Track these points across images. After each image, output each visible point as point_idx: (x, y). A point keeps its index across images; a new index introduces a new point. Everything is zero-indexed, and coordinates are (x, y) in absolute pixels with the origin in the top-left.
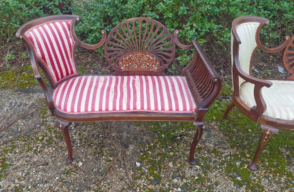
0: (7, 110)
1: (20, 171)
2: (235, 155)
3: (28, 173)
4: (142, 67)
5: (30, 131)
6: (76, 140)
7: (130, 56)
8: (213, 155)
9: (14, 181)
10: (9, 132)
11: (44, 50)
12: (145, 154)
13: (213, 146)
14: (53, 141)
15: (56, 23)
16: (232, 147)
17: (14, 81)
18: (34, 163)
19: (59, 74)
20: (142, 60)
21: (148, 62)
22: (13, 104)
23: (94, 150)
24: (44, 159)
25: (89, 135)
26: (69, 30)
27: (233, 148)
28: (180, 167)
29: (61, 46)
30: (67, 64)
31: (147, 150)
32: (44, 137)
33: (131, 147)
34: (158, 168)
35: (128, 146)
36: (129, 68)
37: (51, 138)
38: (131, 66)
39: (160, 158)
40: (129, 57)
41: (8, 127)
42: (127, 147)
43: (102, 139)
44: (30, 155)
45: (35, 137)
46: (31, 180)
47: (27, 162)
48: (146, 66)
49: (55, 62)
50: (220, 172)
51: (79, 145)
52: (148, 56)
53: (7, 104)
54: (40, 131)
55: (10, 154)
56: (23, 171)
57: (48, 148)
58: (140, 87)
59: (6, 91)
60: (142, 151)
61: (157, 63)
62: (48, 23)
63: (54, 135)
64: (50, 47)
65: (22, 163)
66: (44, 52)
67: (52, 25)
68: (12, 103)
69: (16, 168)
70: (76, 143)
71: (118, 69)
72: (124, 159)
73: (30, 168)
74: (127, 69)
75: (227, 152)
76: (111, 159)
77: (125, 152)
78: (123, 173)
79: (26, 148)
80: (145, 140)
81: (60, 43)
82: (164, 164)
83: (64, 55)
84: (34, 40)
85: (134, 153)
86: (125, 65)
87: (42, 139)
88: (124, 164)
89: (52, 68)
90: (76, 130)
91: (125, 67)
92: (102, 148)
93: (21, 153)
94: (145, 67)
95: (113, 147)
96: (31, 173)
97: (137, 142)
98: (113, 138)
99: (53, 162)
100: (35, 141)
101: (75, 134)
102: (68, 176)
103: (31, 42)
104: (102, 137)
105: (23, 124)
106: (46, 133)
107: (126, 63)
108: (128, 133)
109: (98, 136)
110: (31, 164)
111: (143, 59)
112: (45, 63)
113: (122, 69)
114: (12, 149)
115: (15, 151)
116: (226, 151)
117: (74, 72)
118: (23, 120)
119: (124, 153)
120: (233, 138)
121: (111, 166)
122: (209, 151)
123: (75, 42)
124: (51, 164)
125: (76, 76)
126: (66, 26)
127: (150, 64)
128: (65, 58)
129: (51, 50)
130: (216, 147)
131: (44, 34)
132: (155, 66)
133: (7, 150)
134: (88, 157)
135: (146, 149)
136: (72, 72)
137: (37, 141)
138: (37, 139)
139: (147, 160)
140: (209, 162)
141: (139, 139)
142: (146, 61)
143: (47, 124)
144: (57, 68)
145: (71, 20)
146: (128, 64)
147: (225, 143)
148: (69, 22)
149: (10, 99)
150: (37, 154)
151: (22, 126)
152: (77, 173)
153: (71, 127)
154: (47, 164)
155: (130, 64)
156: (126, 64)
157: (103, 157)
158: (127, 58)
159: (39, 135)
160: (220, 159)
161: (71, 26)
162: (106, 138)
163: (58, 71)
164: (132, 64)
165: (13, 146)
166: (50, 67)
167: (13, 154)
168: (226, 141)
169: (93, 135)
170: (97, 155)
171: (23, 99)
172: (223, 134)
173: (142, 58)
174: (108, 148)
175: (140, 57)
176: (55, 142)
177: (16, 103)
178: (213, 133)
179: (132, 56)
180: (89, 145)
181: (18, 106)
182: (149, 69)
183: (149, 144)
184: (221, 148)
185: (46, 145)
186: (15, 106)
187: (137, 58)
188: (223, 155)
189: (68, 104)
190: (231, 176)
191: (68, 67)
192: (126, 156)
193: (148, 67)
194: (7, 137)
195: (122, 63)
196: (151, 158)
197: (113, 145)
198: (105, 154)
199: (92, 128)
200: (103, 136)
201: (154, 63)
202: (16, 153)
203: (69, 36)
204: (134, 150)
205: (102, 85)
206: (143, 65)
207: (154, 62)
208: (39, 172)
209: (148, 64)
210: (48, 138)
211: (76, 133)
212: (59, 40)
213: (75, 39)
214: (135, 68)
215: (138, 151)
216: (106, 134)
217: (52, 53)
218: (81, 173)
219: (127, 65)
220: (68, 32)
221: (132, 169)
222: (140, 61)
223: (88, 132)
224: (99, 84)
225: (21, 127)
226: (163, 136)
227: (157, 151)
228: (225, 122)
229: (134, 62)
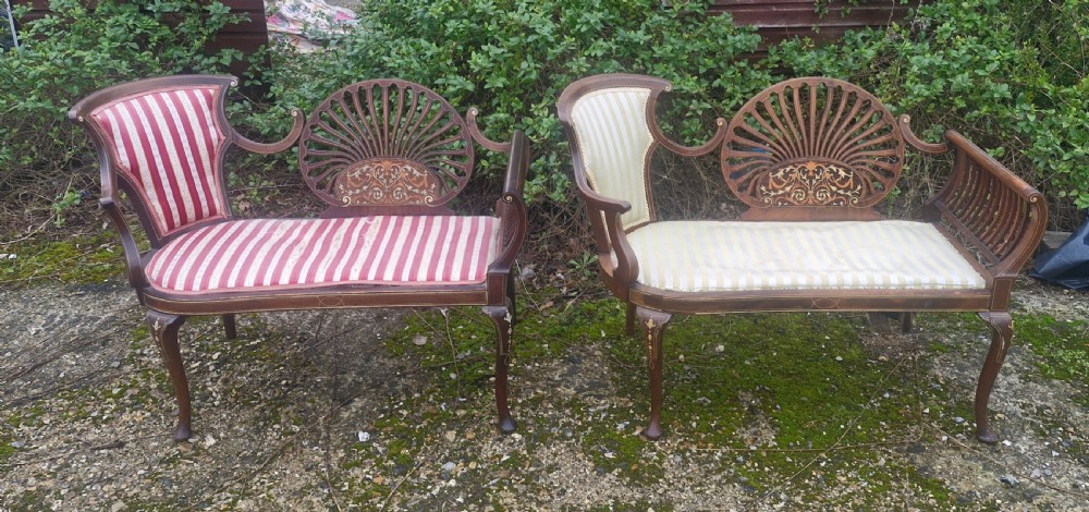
0: (38, 332)
1: (45, 462)
3: (66, 465)
4: (394, 194)
5: (90, 376)
6: (214, 394)
7: (365, 168)
8: (567, 410)
9: (26, 481)
10: (32, 379)
11: (137, 152)
12: (390, 416)
13: (574, 392)
14: (149, 396)
15: (176, 92)
16: (620, 394)
17: (73, 264)
18: (87, 444)
19: (175, 213)
20: (394, 180)
21: (409, 184)
22: (58, 319)
23: (257, 413)
24: (117, 434)
25: (250, 382)
26: (210, 107)
27: (624, 396)
28: (472, 439)
29: (186, 145)
30: (199, 188)
31: (400, 408)
32: (126, 388)
33: (358, 403)
34: (415, 443)
35: (351, 401)
36: (362, 200)
37: (145, 392)
38: (366, 192)
39: (429, 422)
40: (361, 171)
41: (33, 369)
42: (346, 402)
45: (101, 390)
46: (70, 479)
47: (68, 442)
48: (405, 194)
49: (166, 183)
50: (568, 445)
51: (217, 403)
52: (409, 168)
53: (41, 320)
54: (118, 376)
55: (26, 428)
56: (54, 460)
57: (131, 412)
58: (374, 238)
59: (43, 290)
60: (384, 411)
61: (433, 186)
63: (153, 386)
64: (154, 145)
65: (55, 444)
66: (138, 157)
68: (53, 316)
70: (210, 399)
72: (329, 428)
73: (74, 454)
74: (356, 200)
75: (604, 404)
76: (297, 429)
77: (338, 412)
78: (320, 456)
79: (71, 414)
80: (401, 387)
81: (183, 137)
82: (432, 435)
83: (193, 166)
84: (115, 127)
85: (363, 414)
86: (351, 192)
87: (121, 394)
88: (327, 438)
89: (156, 197)
90: (218, 373)
91: (353, 196)
92: (278, 407)
93: (55, 424)
94: (404, 196)
95: (309, 405)
96: (74, 465)
97: (377, 392)
98: (316, 386)
99: (139, 440)
100: (99, 399)
101: (214, 381)
102: (172, 466)
104: (287, 384)
105: (74, 363)
107: (355, 185)
108: (360, 374)
110: (78, 445)
111: (397, 176)
112: (137, 184)
113: (345, 200)
114: (34, 417)
115: (40, 420)
116: (602, 401)
117: (218, 212)
118: (78, 352)
119: (334, 415)
121: (291, 443)
122: (558, 405)
123: (223, 138)
124: (132, 445)
125: (223, 220)
126: (202, 100)
127: (414, 188)
128: (195, 174)
130: (581, 396)
132: (429, 193)
133: (20, 419)
134: (236, 427)
135: (396, 406)
136: (213, 211)
137: (106, 398)
138: (108, 394)
139: (389, 429)
140: (551, 426)
141: (386, 385)
142: (405, 181)
143: (141, 361)
144: (170, 198)
145: (216, 87)
146: (361, 188)
147: (606, 386)
148: (211, 92)
149: (51, 307)
150: (98, 426)
151: (72, 366)
152: (196, 461)
153: (208, 367)
154: (121, 446)
155: (365, 188)
156: (354, 189)
157: (277, 426)
158: (357, 174)
159: (113, 384)
160: (580, 418)
162: (296, 386)
163: (173, 205)
164: (369, 188)
165: (37, 409)
166: (151, 192)
167: (35, 427)
168: (610, 382)
169: (264, 382)
170: (261, 423)
171: (89, 306)
172: (611, 366)
173: (394, 173)
174: (294, 407)
176: (154, 399)
177: (66, 316)
178: (585, 365)
179: (368, 169)
180: (246, 403)
181: (70, 322)
182: (414, 200)
183: (409, 395)
184: (590, 395)
185: (128, 406)
186: (60, 322)
187: (381, 174)
188: (592, 411)
189: (180, 274)
190: (592, 453)
191: (202, 196)
192: (337, 422)
193: (410, 196)
195: (345, 187)
196: (403, 424)
197: (312, 401)
198: (282, 420)
199: (265, 367)
200: (290, 382)
201: (424, 185)
202: (44, 424)
203: (209, 122)
204: (363, 408)
206: (397, 192)
207: (425, 182)
208: (95, 461)
209: (410, 188)
210: (137, 392)
211: (218, 378)
212: (181, 131)
213: (224, 130)
214: (378, 198)
215: (375, 409)
217: (158, 160)
218: (207, 460)
219: (358, 191)
220: (207, 113)
221: (346, 446)
222: (390, 181)
223: (250, 376)
224: (275, 233)
225: (68, 369)
226: (453, 376)
227: (425, 408)
228: (628, 342)
229: (375, 184)
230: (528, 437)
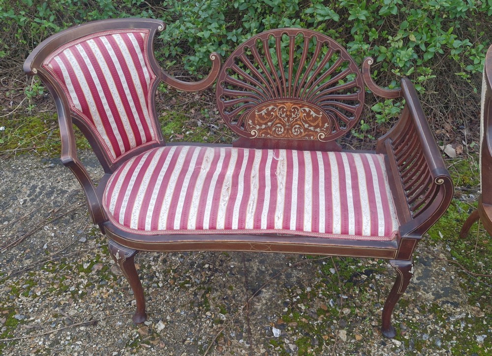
0: (25, 201)
1: (41, 336)
2: (477, 320)
3: (56, 342)
4: (293, 131)
5: (67, 249)
6: (157, 274)
7: (270, 108)
8: (431, 316)
10: (25, 250)
11: (86, 96)
12: (292, 310)
13: (432, 297)
14: (110, 273)
15: (113, 35)
16: (472, 302)
17: (43, 138)
18: (71, 320)
19: (121, 143)
20: (294, 118)
21: (306, 122)
22: (38, 190)
23: (192, 297)
24: (91, 311)
25: (182, 264)
26: (142, 50)
27: (474, 304)
28: (361, 341)
29: (125, 85)
30: (138, 121)
31: (298, 302)
32: (92, 264)
33: (266, 294)
34: (317, 342)
35: (260, 292)
36: (267, 133)
37: (106, 267)
38: (270, 128)
39: (323, 319)
40: (267, 110)
41: (25, 239)
42: (256, 292)
43: (209, 273)
44: (62, 303)
45: (75, 264)
47: (55, 316)
48: (302, 130)
49: (111, 119)
50: (441, 355)
51: (161, 285)
52: (307, 109)
53: (26, 190)
54: (86, 251)
55: (24, 299)
56: (47, 335)
57: (99, 289)
58: (285, 178)
59: (25, 161)
60: (286, 304)
61: (326, 125)
62: (96, 36)
63: (112, 262)
64: (99, 88)
65: (47, 318)
66: (87, 99)
67: (104, 40)
68: (34, 187)
69: (33, 329)
70: (155, 279)
71: (245, 134)
72: (248, 320)
73: (61, 330)
74: (262, 134)
75: (460, 313)
76: (223, 317)
77: (252, 304)
78: (245, 349)
79: (55, 287)
80: (294, 279)
81: (123, 79)
82: (329, 334)
83: (132, 104)
84: (66, 74)
85: (272, 306)
86: (258, 127)
87: (90, 269)
88: (249, 331)
89: (104, 132)
91: (259, 130)
92: (207, 292)
93: (45, 296)
94: (301, 132)
95: (229, 292)
96: (62, 342)
97: (278, 283)
98: (231, 273)
99: (107, 319)
100: (74, 273)
102: (135, 350)
103: (58, 80)
104: (209, 269)
105: (53, 234)
106: (99, 256)
107: (262, 122)
108: (262, 262)
109: (201, 266)
110: (63, 321)
111: (296, 115)
112: (89, 122)
113: (253, 133)
114: (29, 288)
115: (33, 292)
116: (459, 310)
117: (153, 139)
118: (55, 224)
119: (249, 306)
120: (476, 281)
121: (222, 334)
122: (422, 310)
123: (154, 77)
124: (103, 323)
125: (157, 145)
126: (135, 43)
127: (310, 126)
128: (134, 110)
129: (102, 94)
130: (439, 301)
131: (87, 61)
132: (322, 131)
133: (19, 290)
134: (178, 311)
135: (295, 300)
136: (149, 138)
137: (79, 272)
138: (80, 267)
139: (295, 324)
140: (422, 334)
141: (283, 277)
142: (303, 120)
143: (100, 236)
144: (116, 132)
145: (146, 31)
146: (266, 124)
147: (457, 293)
148: (142, 35)
149: (32, 178)
150: (76, 301)
151: (52, 237)
152: (153, 346)
154: (95, 323)
155: (270, 124)
156: (260, 125)
157: (208, 313)
158: (263, 112)
159: (83, 259)
160: (444, 327)
161: (145, 42)
162: (216, 270)
163: (119, 137)
164: (272, 124)
165: (31, 280)
166: (100, 128)
167: (30, 299)
168: (460, 289)
169: (192, 264)
170: (196, 309)
171: (59, 178)
172: (456, 272)
173: (294, 112)
174: (219, 293)
175: (291, 111)
176: (115, 276)
177: (43, 188)
178: (435, 268)
179: (273, 109)
180: (182, 286)
181: (46, 194)
182: (309, 136)
183: (302, 288)
184: (448, 302)
185: (96, 282)
186: (40, 193)
187: (283, 113)
188: (452, 319)
189: (134, 211)
191: (140, 128)
192: (253, 314)
193: (306, 133)
194: (21, 261)
195: (253, 123)
196: (304, 320)
197: (231, 288)
198: (211, 307)
200: (211, 267)
201: (318, 124)
202: (36, 296)
203: (142, 63)
204: (270, 299)
205: (208, 169)
206: (295, 128)
207: (320, 121)
208: (77, 340)
209: (306, 126)
210: (101, 267)
211: (158, 257)
212: (120, 72)
213: (154, 70)
214: (280, 133)
215: (280, 302)
216: (217, 263)
217: (104, 101)
218: (161, 346)
219: (264, 126)
220: (140, 56)
221: (265, 341)
222: (291, 119)
223: (182, 257)
224: (203, 167)
225: (49, 240)
226: (332, 271)
227: (318, 305)
228: (463, 246)
229: (278, 121)
230: (407, 344)
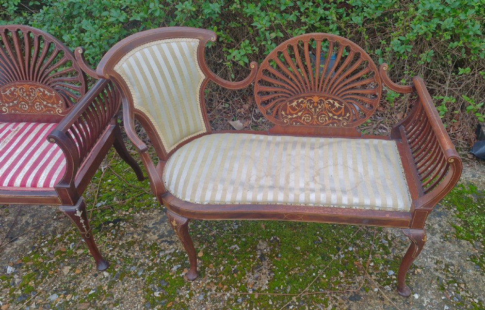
4: (36, 107)
7: (12, 89)
13: (157, 238)
20: (33, 97)
21: (44, 100)
36: (15, 110)
38: (17, 105)
40: (10, 90)
52: (42, 90)
61: (60, 102)
74: (11, 110)
75: (171, 249)
86: (7, 105)
91: (8, 107)
94: (42, 108)
107: (8, 100)
111: (34, 94)
113: (4, 110)
122: (143, 248)
127: (48, 103)
130: (160, 241)
132: (58, 106)
142: (41, 98)
146: (12, 102)
155: (15, 102)
156: (8, 103)
158: (8, 93)
160: (152, 260)
164: (18, 102)
173: (32, 92)
175: (29, 91)
179: (15, 90)
182: (49, 111)
184: (165, 241)
187: (24, 93)
188: (162, 254)
201: (54, 101)
206: (37, 105)
207: (54, 99)
209: (45, 103)
214: (26, 109)
219: (11, 104)
222: (31, 98)
229: (21, 100)
